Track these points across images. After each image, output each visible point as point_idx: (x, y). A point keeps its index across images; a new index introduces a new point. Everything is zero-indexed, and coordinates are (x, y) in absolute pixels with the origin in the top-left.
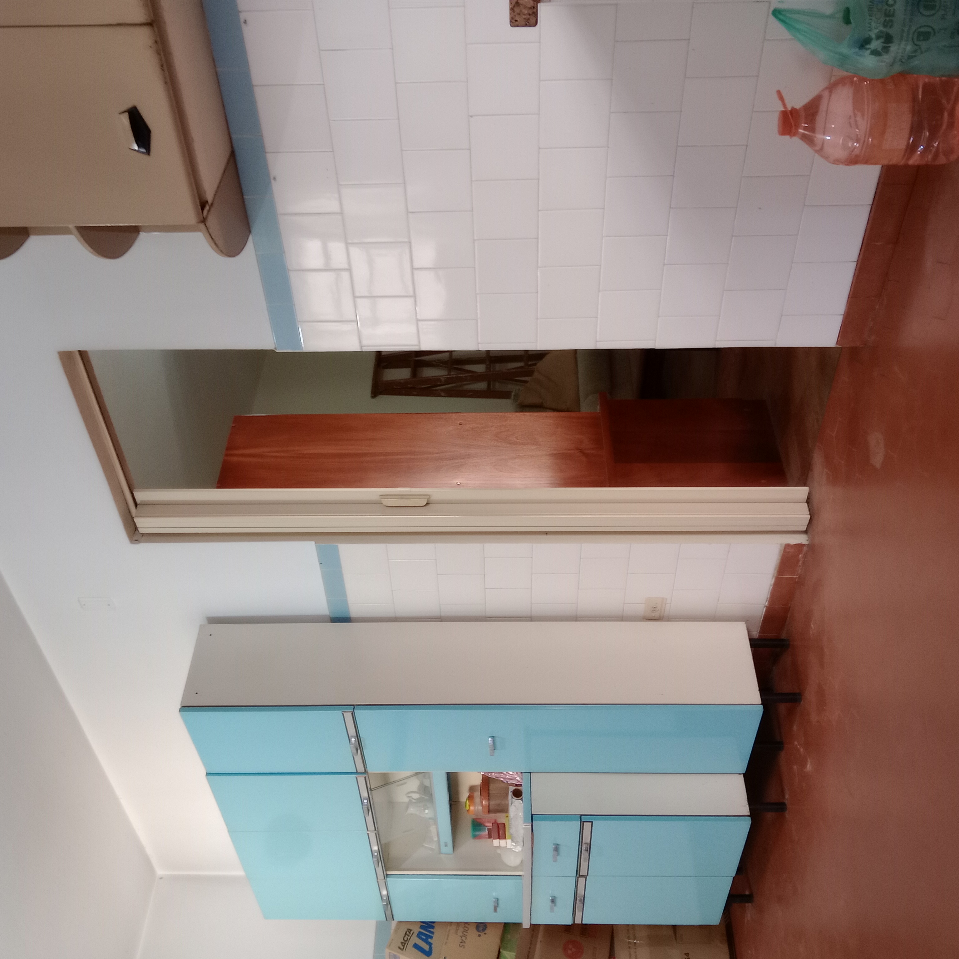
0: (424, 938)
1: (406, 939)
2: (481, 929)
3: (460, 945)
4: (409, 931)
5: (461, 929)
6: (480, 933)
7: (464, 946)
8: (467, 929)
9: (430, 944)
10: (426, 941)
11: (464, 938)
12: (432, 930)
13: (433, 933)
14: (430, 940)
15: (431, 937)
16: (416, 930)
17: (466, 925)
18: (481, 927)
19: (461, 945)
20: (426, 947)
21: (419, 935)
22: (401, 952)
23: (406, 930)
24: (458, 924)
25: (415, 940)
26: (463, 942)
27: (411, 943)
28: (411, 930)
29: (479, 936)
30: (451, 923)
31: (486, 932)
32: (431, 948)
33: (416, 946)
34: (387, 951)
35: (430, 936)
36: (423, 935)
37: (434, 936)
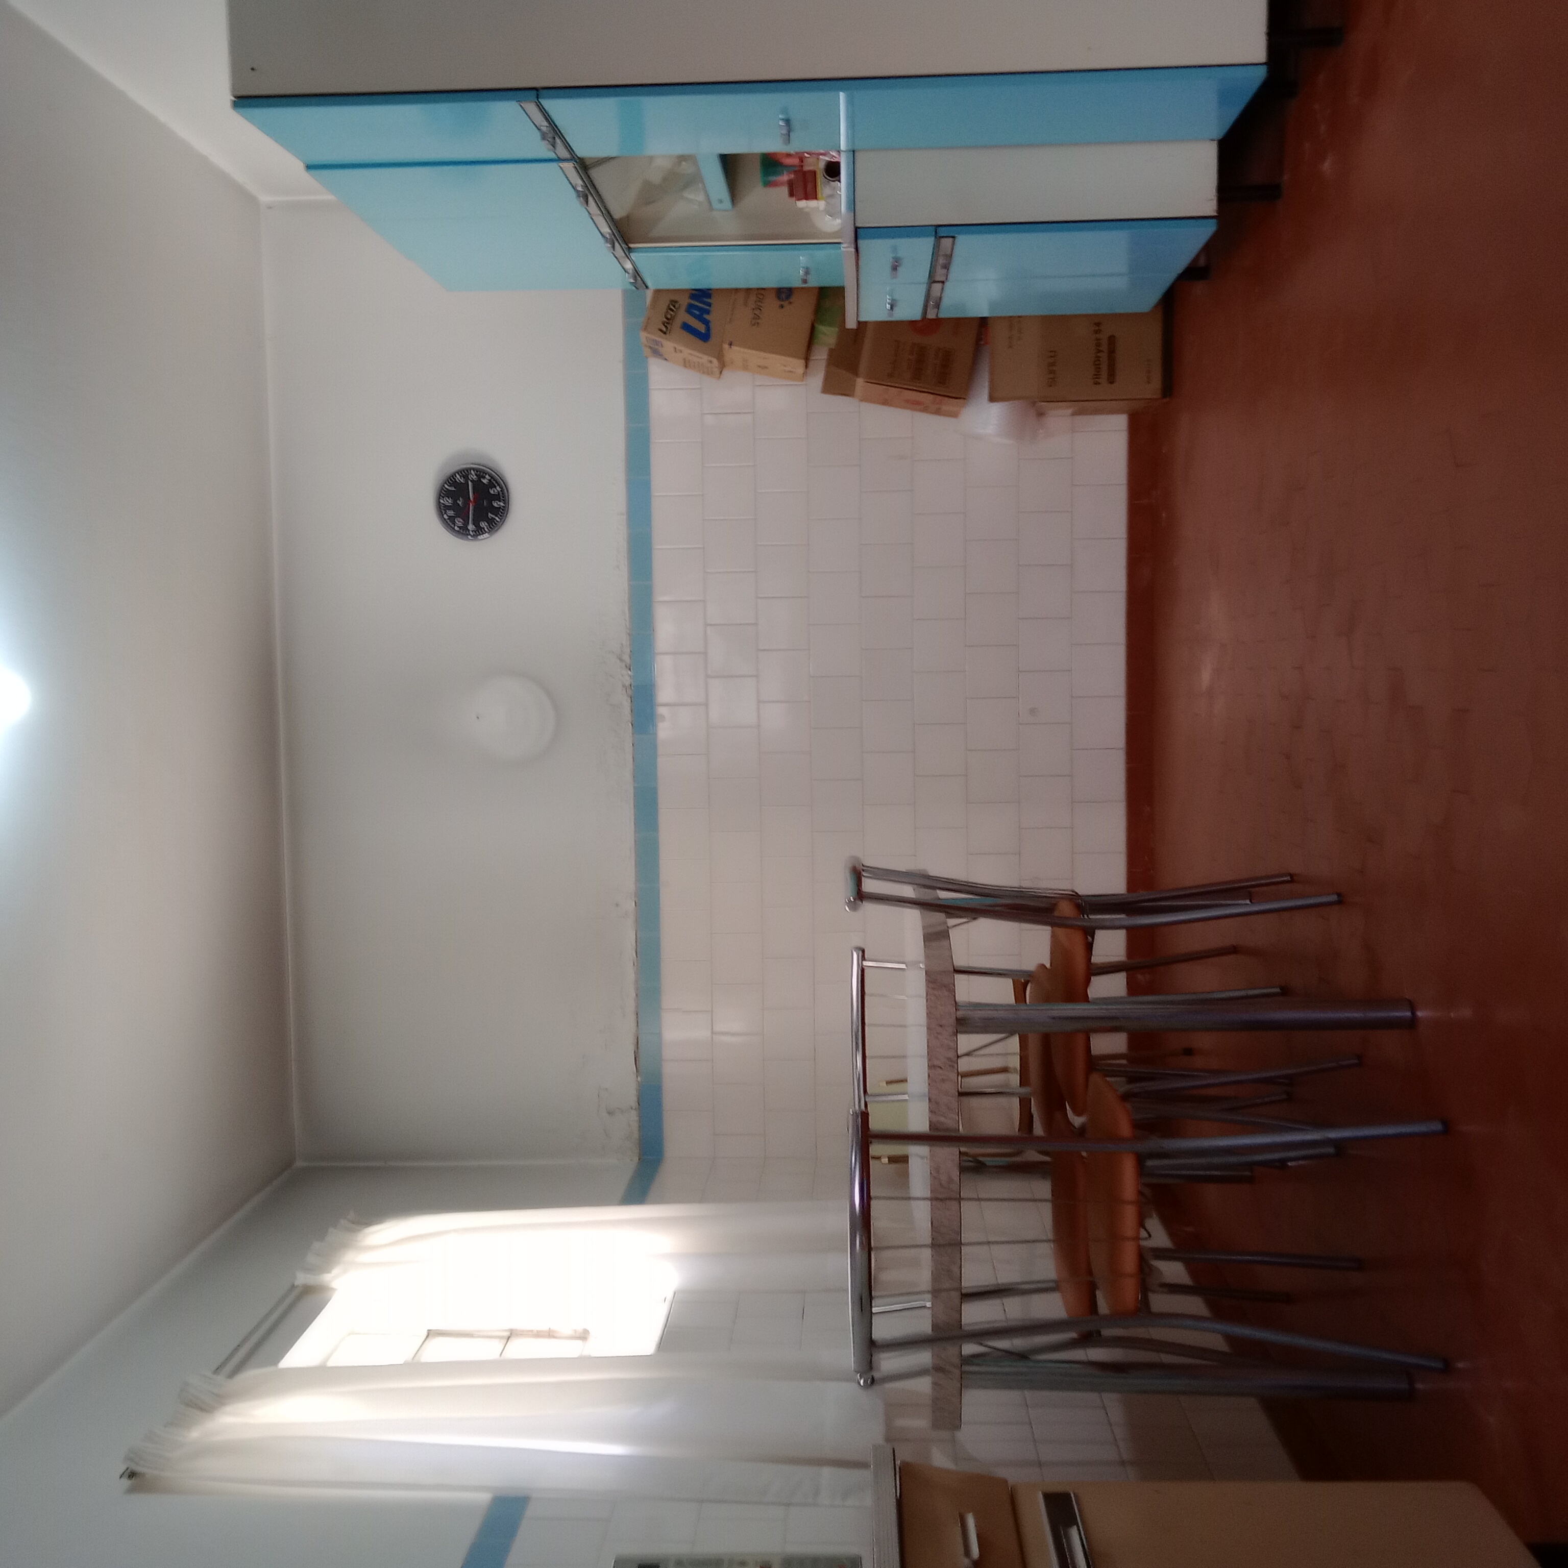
0: (698, 313)
1: (669, 316)
2: (783, 296)
3: (751, 321)
4: (674, 303)
5: (753, 298)
6: (783, 303)
7: (758, 323)
8: (761, 297)
9: (706, 323)
10: (700, 318)
11: (757, 312)
12: (709, 300)
13: (709, 305)
14: (706, 316)
15: (708, 312)
16: (685, 301)
17: (762, 292)
18: (784, 294)
19: (753, 323)
20: (701, 328)
21: (690, 309)
22: (664, 335)
23: (668, 302)
24: (748, 291)
25: (683, 316)
26: (757, 317)
27: (678, 323)
28: (676, 302)
29: (782, 307)
30: (737, 290)
31: (791, 300)
32: (708, 329)
33: (686, 327)
34: (643, 335)
35: (706, 309)
36: (695, 310)
37: (712, 309)
